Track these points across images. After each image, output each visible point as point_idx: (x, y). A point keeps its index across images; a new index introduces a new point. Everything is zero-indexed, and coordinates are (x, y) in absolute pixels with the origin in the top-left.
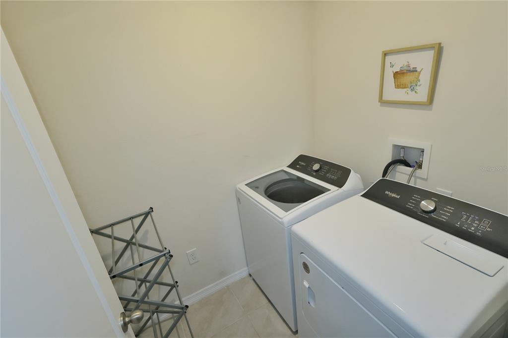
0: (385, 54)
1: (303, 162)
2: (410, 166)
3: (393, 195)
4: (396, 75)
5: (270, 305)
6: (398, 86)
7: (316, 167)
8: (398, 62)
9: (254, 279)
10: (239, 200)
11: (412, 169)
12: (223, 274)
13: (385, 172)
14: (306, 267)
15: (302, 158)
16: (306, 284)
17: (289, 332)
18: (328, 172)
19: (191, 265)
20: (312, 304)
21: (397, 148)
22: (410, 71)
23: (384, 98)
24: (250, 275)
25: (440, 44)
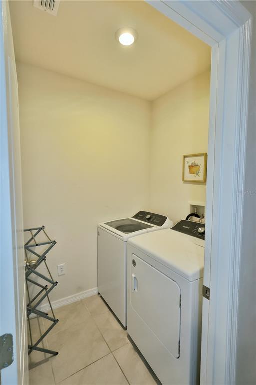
0: (185, 157)
1: (141, 215)
2: (199, 217)
3: (187, 227)
4: (190, 167)
5: (110, 312)
6: (191, 173)
7: (148, 216)
8: (191, 161)
9: (102, 297)
10: (99, 233)
11: (199, 218)
12: (80, 289)
13: (187, 218)
14: (134, 263)
15: (141, 212)
16: (134, 276)
17: (122, 329)
18: (155, 219)
19: (59, 276)
20: (136, 290)
21: (193, 206)
22: (195, 166)
23: (185, 179)
24: (99, 294)
25: (207, 154)
